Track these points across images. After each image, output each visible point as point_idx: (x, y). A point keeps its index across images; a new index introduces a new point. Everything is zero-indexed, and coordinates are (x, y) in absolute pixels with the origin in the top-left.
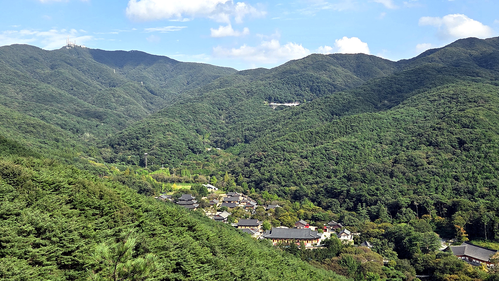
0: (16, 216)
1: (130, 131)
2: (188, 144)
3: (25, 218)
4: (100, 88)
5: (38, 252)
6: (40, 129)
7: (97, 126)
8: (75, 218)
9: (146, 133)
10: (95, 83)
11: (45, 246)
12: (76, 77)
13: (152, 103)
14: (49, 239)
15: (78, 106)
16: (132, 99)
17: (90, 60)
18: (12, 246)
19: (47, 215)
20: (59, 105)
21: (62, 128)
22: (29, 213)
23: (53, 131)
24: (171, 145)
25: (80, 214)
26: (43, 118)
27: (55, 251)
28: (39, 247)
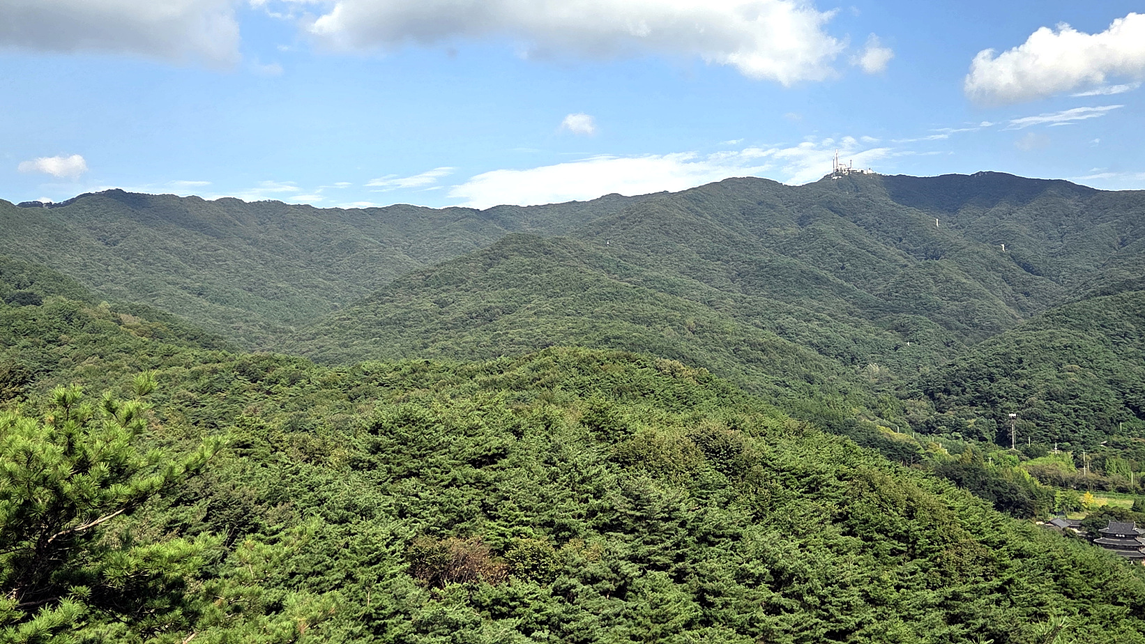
0: (733, 540)
1: (973, 360)
2: (1124, 394)
3: (751, 547)
4: (903, 261)
5: (777, 624)
6: (775, 355)
7: (896, 349)
8: (852, 556)
9: (1012, 366)
10: (893, 251)
11: (791, 611)
12: (853, 240)
13: (1027, 294)
14: (799, 597)
15: (854, 304)
16: (977, 285)
17: (884, 200)
18: (725, 605)
19: (793, 544)
20: (815, 303)
21: (820, 352)
22: (759, 537)
23: (803, 359)
24: (1076, 396)
25: (864, 547)
26: (782, 331)
27: (811, 627)
28: (779, 613)
